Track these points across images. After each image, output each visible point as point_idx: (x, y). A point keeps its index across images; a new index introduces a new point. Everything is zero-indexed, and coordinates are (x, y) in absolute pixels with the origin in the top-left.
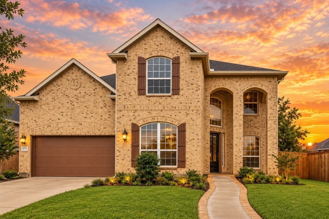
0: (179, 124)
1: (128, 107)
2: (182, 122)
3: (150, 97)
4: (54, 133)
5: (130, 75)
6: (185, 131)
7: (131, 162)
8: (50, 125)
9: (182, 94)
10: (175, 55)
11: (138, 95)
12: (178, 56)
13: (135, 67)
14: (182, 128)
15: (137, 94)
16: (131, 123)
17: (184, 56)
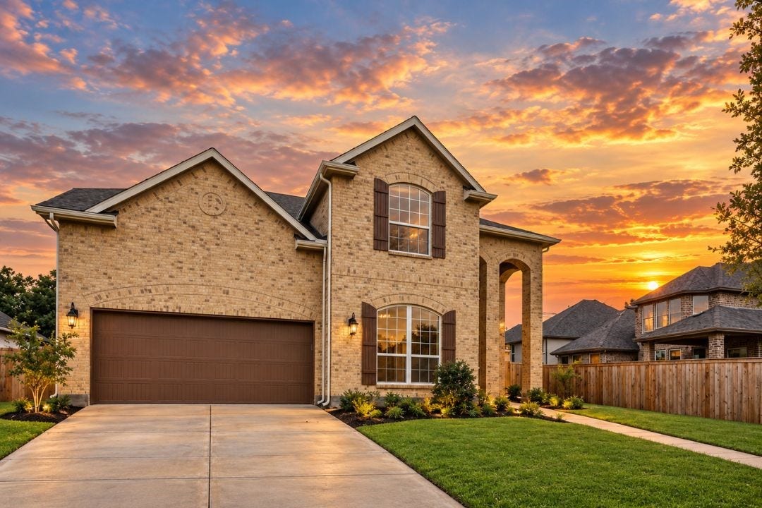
0: (445, 312)
1: (355, 272)
2: (448, 309)
3: (395, 256)
4: (159, 306)
5: (359, 209)
6: (454, 324)
7: (360, 376)
8: (148, 288)
9: (449, 258)
10: (438, 189)
11: (374, 249)
12: (443, 190)
13: (368, 197)
14: (450, 320)
15: (372, 247)
16: (360, 303)
17: (454, 194)
